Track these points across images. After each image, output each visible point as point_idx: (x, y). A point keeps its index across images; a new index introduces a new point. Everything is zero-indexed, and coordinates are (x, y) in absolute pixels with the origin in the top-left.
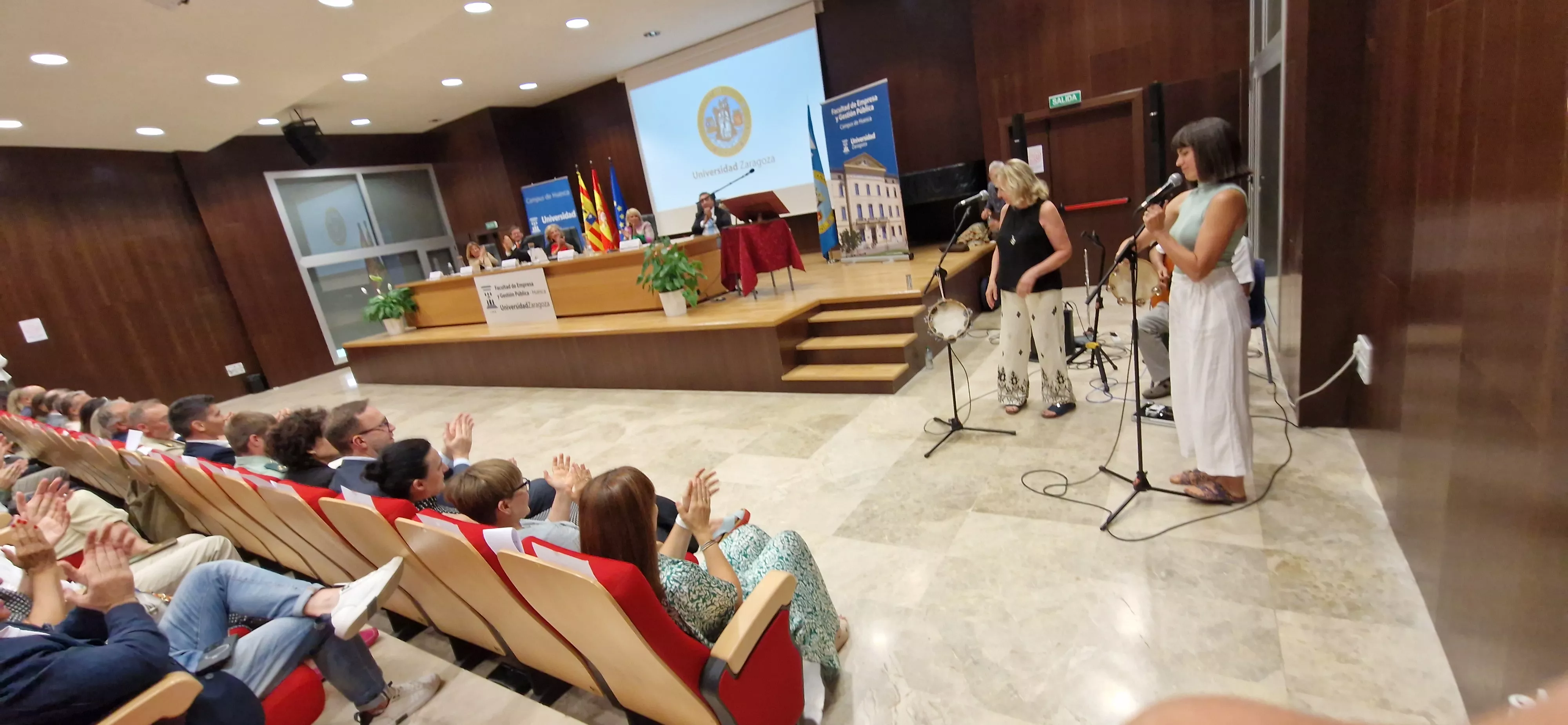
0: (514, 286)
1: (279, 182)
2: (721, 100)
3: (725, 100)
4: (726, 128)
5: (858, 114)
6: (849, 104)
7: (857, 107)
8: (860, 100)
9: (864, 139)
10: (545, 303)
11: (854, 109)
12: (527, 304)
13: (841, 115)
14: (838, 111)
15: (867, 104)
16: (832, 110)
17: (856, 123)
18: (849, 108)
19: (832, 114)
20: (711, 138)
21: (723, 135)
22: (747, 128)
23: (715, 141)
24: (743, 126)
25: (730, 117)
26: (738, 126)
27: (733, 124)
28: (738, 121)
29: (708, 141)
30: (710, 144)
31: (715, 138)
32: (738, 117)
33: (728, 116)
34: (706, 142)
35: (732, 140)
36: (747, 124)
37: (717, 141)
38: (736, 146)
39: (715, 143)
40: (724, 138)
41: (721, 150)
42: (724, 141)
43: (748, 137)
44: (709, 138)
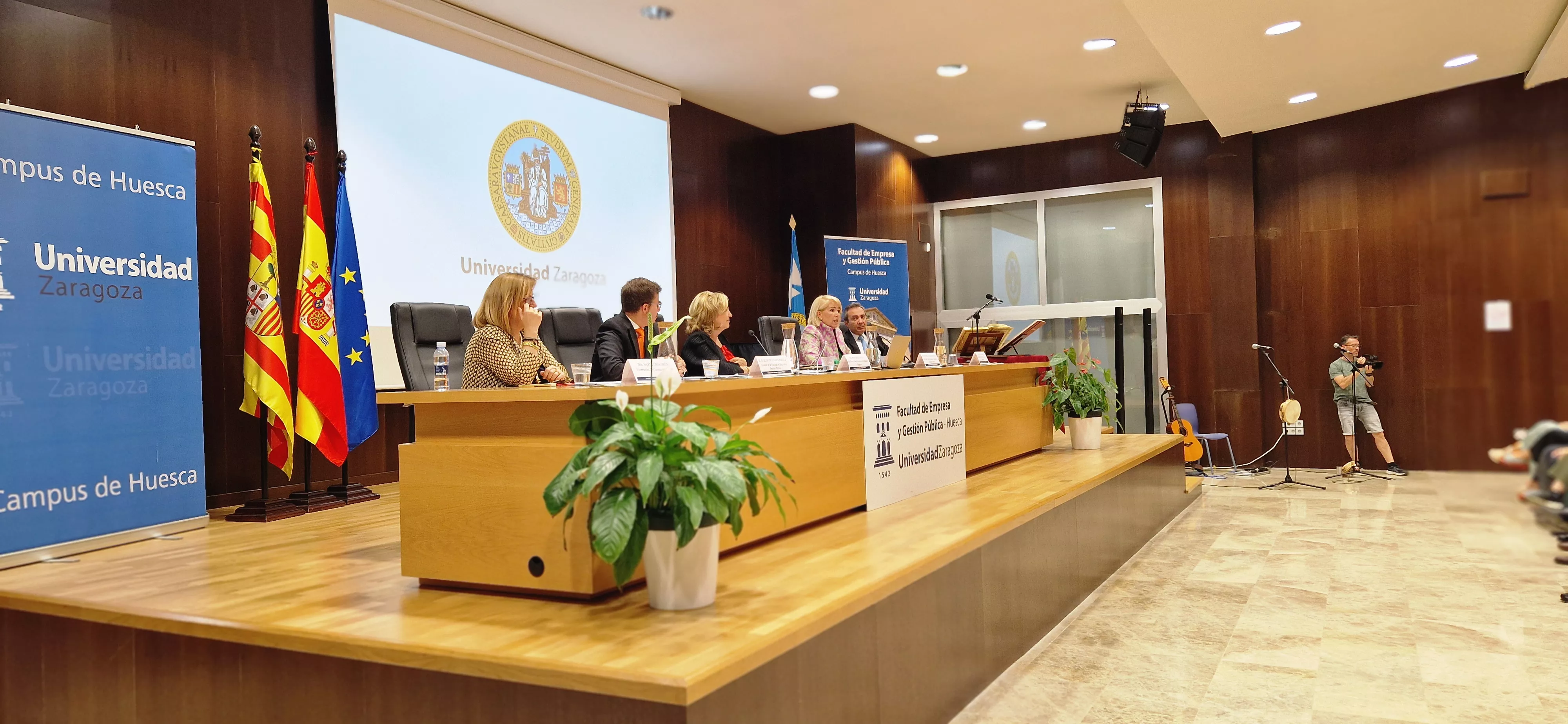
2: (539, 148)
3: (545, 150)
4: (540, 199)
5: (871, 264)
6: (861, 250)
7: (871, 257)
8: (875, 251)
9: (876, 293)
10: (958, 447)
11: (867, 258)
12: (936, 451)
13: (850, 258)
14: (847, 252)
15: (883, 257)
16: (839, 249)
17: (868, 273)
18: (861, 255)
19: (839, 254)
20: (511, 205)
21: (532, 208)
22: (572, 213)
23: (516, 213)
24: (567, 208)
25: (548, 183)
26: (559, 203)
27: (552, 197)
28: (560, 197)
29: (503, 207)
30: (507, 215)
31: (518, 208)
32: (561, 189)
33: (545, 179)
34: (500, 207)
35: (547, 223)
36: (574, 207)
37: (520, 214)
38: (553, 236)
39: (516, 215)
40: (533, 214)
41: (521, 233)
42: (533, 220)
43: (573, 229)
44: (508, 204)
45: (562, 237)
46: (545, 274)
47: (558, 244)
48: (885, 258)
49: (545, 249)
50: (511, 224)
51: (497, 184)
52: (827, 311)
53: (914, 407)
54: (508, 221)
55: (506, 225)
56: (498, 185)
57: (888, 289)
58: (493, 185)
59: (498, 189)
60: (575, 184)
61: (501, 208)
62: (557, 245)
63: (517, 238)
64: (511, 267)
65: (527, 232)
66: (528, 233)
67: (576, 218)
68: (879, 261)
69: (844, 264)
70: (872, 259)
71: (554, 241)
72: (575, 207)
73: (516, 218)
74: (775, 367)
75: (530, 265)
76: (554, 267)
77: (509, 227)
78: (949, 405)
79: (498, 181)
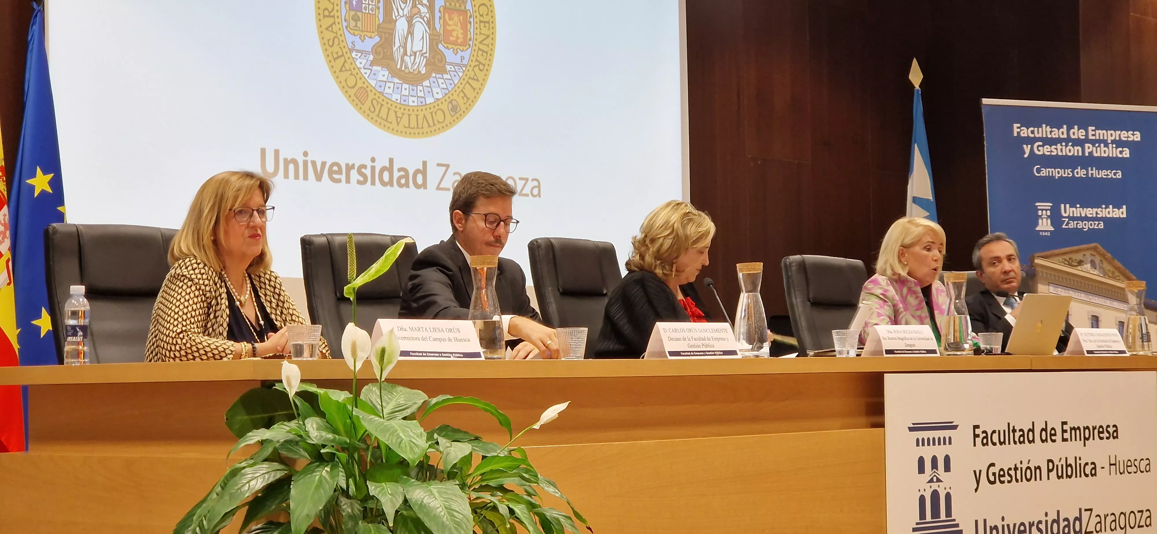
4: (414, 39)
5: (1087, 154)
6: (1065, 126)
7: (1087, 140)
8: (1097, 128)
9: (1097, 213)
10: (1138, 515)
11: (1078, 142)
12: (1079, 519)
13: (1041, 143)
14: (1033, 132)
15: (1113, 142)
16: (1016, 125)
17: (1080, 173)
18: (1065, 136)
19: (1015, 135)
20: (357, 51)
21: (397, 53)
22: (477, 63)
23: (367, 66)
24: (467, 54)
26: (450, 46)
27: (439, 35)
28: (454, 34)
29: (343, 55)
30: (350, 70)
31: (371, 58)
32: (456, 18)
33: (424, 2)
34: (335, 56)
35: (426, 83)
36: (480, 53)
37: (375, 68)
38: (437, 108)
39: (366, 71)
40: (398, 67)
41: (375, 102)
42: (400, 78)
43: (478, 92)
44: (351, 51)
45: (455, 109)
46: (420, 179)
47: (447, 122)
48: (1119, 143)
49: (421, 131)
50: (358, 86)
51: (332, 14)
52: (917, 249)
53: (1017, 428)
54: (351, 82)
55: (346, 88)
56: (333, 17)
57: (1124, 207)
58: (324, 16)
59: (334, 23)
60: (483, 10)
61: (339, 57)
62: (444, 124)
63: (368, 112)
64: (353, 165)
65: (386, 100)
66: (390, 103)
67: (485, 71)
68: (1106, 149)
69: (1026, 156)
70: (1090, 146)
71: (440, 116)
72: (483, 51)
73: (366, 76)
74: (699, 343)
75: (391, 161)
76: (438, 165)
77: (352, 92)
78: (1116, 431)
79: (333, 9)
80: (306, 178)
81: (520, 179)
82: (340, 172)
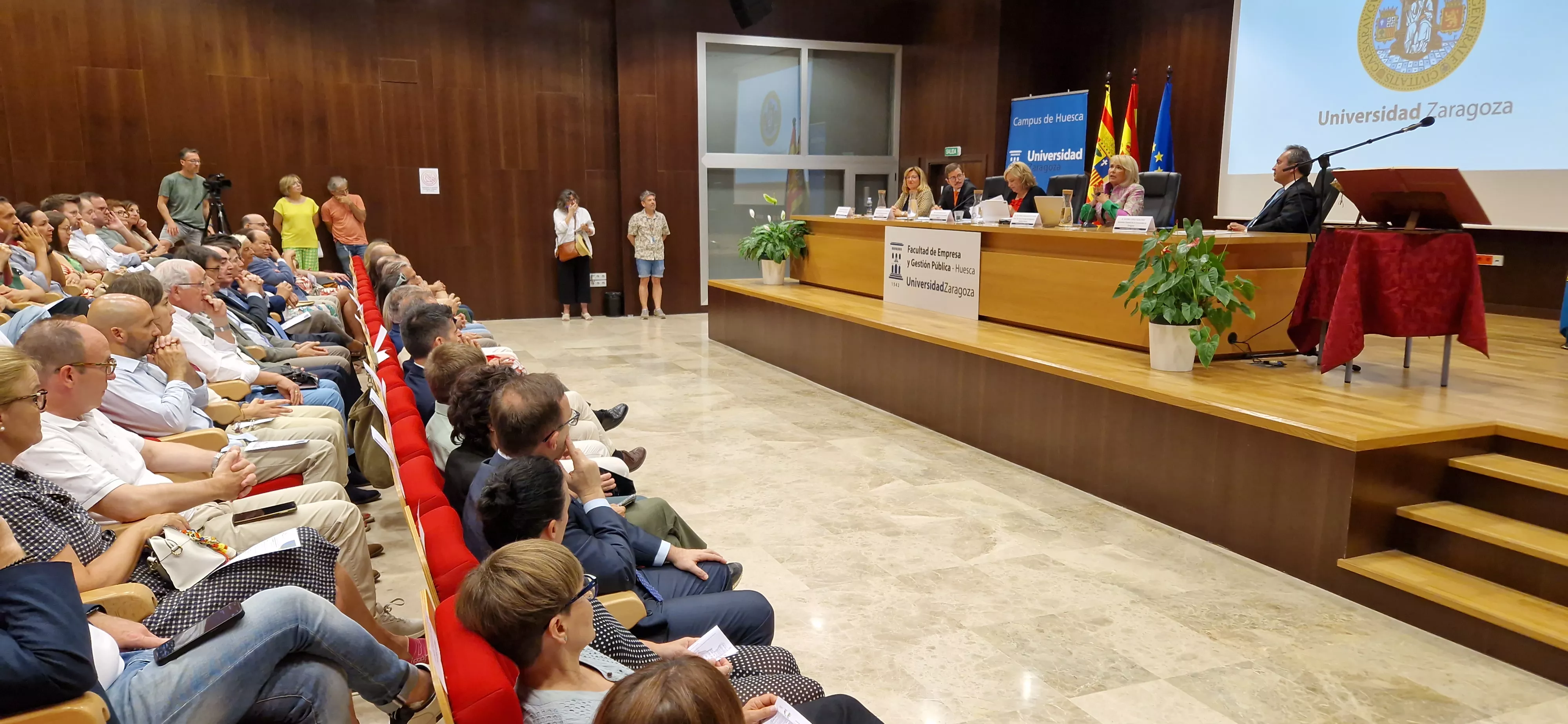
0: (933, 253)
1: (710, 47)
4: (1419, 33)
10: (968, 290)
12: (942, 286)
20: (1380, 50)
22: (1467, 36)
23: (1386, 57)
24: (1459, 33)
25: (1434, 12)
26: (1447, 31)
27: (1439, 26)
28: (1451, 23)
29: (1371, 55)
30: (1375, 61)
31: (1389, 51)
32: (1453, 13)
33: (1431, 9)
34: (1367, 56)
35: (1426, 57)
36: (1470, 29)
37: (1391, 57)
38: (1432, 70)
39: (1384, 60)
40: (1407, 52)
41: (1389, 76)
42: (1407, 59)
43: (1464, 55)
44: (1377, 51)
45: (1445, 69)
46: (1415, 112)
47: (1439, 77)
49: (1419, 86)
50: (1379, 70)
51: (1367, 34)
54: (1375, 67)
55: (1371, 72)
58: (1362, 37)
59: (1368, 38)
60: (1475, 1)
62: (1437, 79)
63: (1384, 82)
65: (1396, 73)
66: (1399, 74)
67: (1474, 40)
71: (1433, 75)
72: (1475, 27)
73: (1384, 63)
75: (1396, 106)
76: (1429, 104)
77: (1374, 73)
79: (1368, 32)
80: (1342, 122)
81: (1494, 103)
82: (1363, 117)
